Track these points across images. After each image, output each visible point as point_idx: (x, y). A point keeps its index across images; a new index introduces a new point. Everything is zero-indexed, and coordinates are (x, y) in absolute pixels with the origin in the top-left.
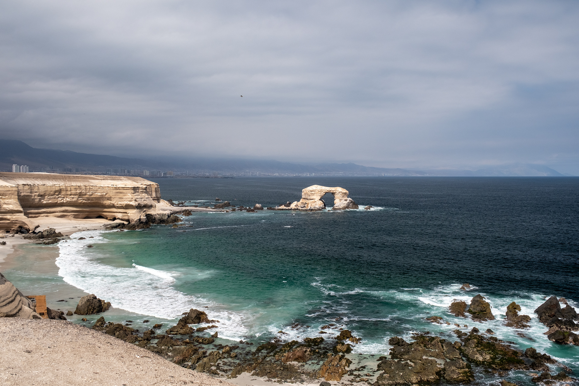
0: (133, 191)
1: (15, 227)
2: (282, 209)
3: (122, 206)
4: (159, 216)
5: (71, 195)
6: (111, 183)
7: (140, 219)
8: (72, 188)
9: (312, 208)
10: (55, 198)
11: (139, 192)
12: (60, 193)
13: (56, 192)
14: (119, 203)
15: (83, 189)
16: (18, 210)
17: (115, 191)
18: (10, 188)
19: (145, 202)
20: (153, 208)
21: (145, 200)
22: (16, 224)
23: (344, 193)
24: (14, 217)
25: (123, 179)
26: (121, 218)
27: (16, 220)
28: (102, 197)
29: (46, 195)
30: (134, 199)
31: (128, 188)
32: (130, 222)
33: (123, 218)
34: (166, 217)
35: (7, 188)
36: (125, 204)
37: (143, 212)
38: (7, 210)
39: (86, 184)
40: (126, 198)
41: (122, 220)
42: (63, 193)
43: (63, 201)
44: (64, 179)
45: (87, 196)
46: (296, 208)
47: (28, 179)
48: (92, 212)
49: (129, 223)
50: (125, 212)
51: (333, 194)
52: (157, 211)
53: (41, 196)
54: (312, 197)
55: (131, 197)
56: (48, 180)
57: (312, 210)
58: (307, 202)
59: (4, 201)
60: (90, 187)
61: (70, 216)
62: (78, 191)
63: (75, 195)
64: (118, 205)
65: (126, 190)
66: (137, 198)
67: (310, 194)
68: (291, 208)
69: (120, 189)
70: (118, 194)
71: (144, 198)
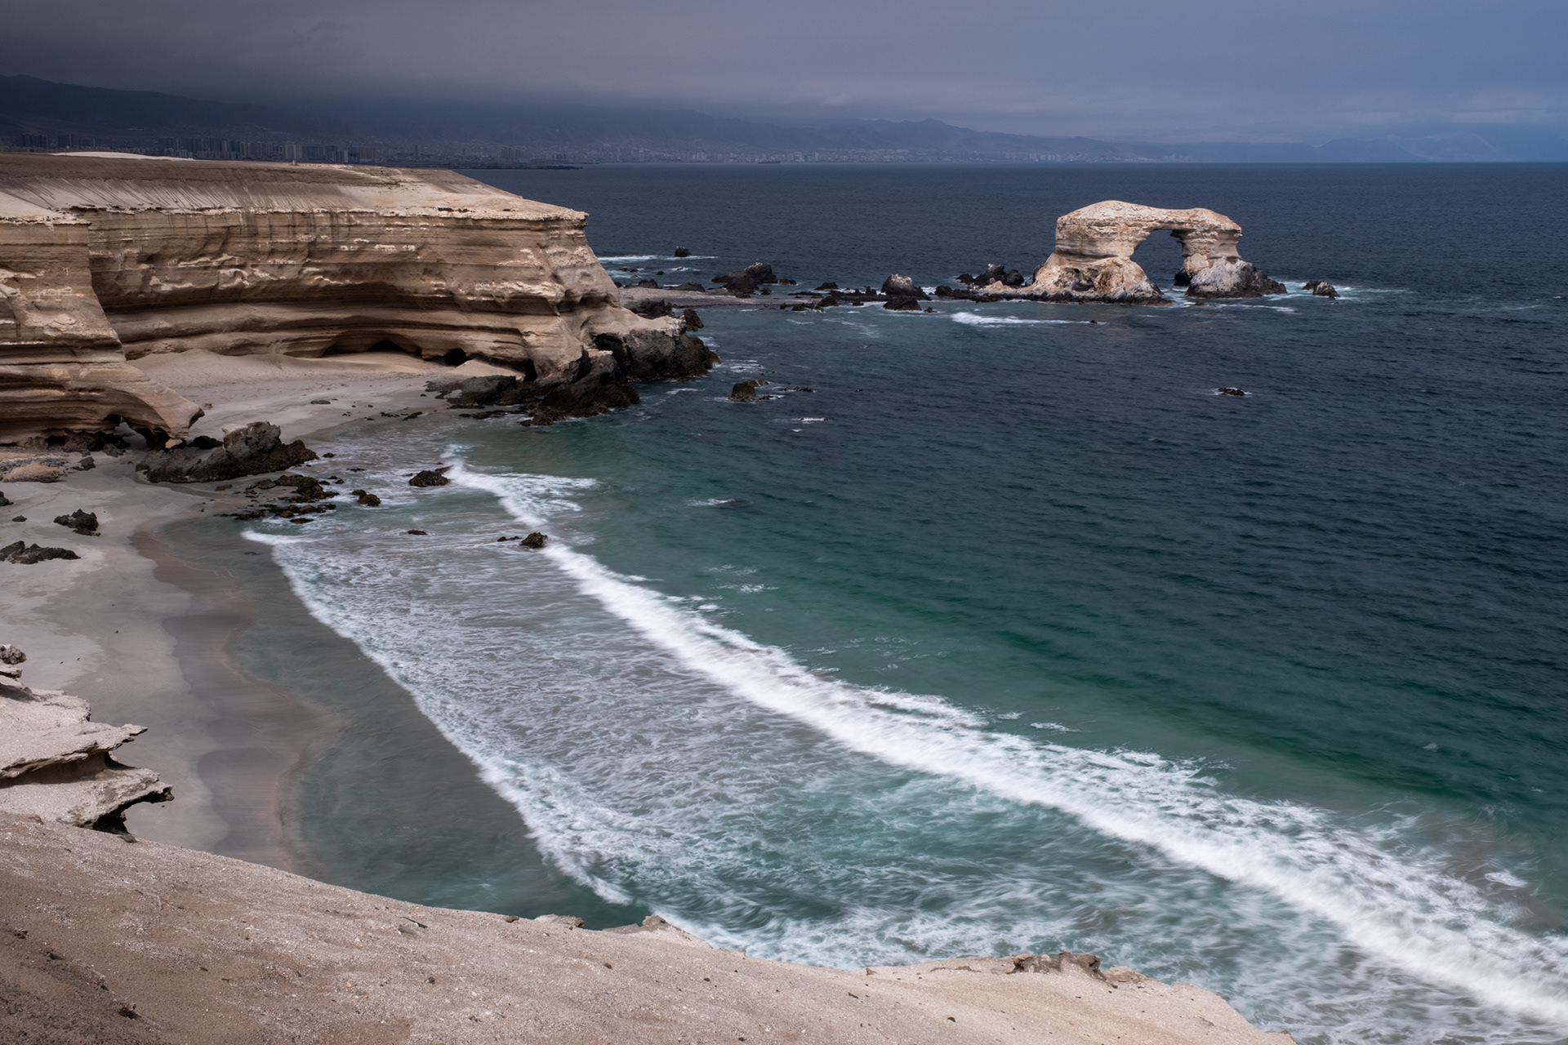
0: (540, 237)
1: (90, 421)
2: (1007, 297)
3: (494, 303)
4: (644, 345)
5: (272, 253)
6: (432, 199)
7: (584, 361)
8: (275, 223)
10: (206, 268)
11: (563, 242)
12: (225, 243)
13: (210, 238)
14: (481, 287)
15: (323, 229)
16: (98, 338)
17: (455, 236)
18: (53, 229)
19: (589, 285)
20: (608, 308)
21: (585, 275)
22: (94, 406)
23: (1226, 232)
24: (84, 372)
27: (93, 385)
28: (401, 263)
29: (171, 257)
30: (548, 271)
31: (521, 221)
32: (538, 370)
33: (501, 352)
35: (40, 230)
36: (506, 294)
37: (582, 327)
38: (47, 338)
39: (334, 203)
40: (514, 268)
41: (499, 362)
42: (242, 245)
43: (238, 280)
44: (234, 182)
45: (338, 259)
47: (84, 182)
48: (356, 325)
49: (533, 375)
50: (509, 326)
51: (1179, 234)
52: (628, 322)
53: (150, 259)
55: (537, 263)
56: (168, 186)
58: (1082, 264)
59: (31, 293)
60: (350, 220)
61: (274, 347)
62: (302, 238)
63: (292, 251)
64: (473, 295)
65: (512, 229)
66: (562, 268)
67: (1096, 236)
68: (1045, 293)
69: (486, 228)
70: (472, 247)
71: (582, 267)
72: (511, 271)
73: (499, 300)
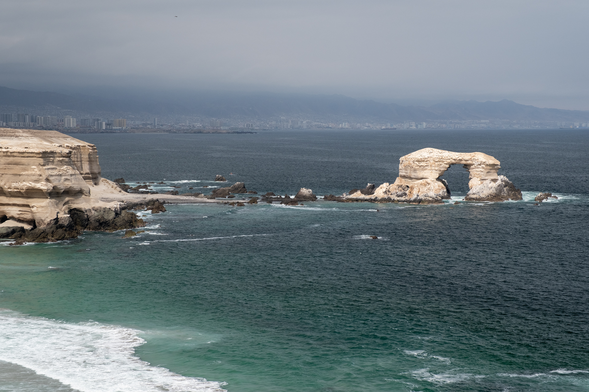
0: (41, 161)
2: (357, 200)
3: (20, 192)
4: (96, 214)
7: (57, 220)
9: (421, 197)
11: (55, 163)
14: (14, 185)
19: (68, 184)
20: (83, 196)
21: (66, 180)
23: (490, 165)
25: (21, 134)
26: (17, 216)
30: (44, 177)
31: (32, 153)
32: (37, 224)
33: (22, 216)
34: (112, 215)
36: (24, 188)
37: (64, 205)
40: (28, 175)
41: (19, 220)
46: (386, 196)
49: (35, 227)
50: (26, 203)
51: (467, 167)
52: (92, 203)
54: (420, 174)
55: (38, 173)
57: (420, 201)
58: (410, 183)
64: (11, 189)
65: (27, 157)
66: (51, 176)
67: (417, 167)
68: (376, 198)
69: (16, 156)
70: (10, 166)
71: (65, 176)
72: (27, 177)
73: (22, 191)
